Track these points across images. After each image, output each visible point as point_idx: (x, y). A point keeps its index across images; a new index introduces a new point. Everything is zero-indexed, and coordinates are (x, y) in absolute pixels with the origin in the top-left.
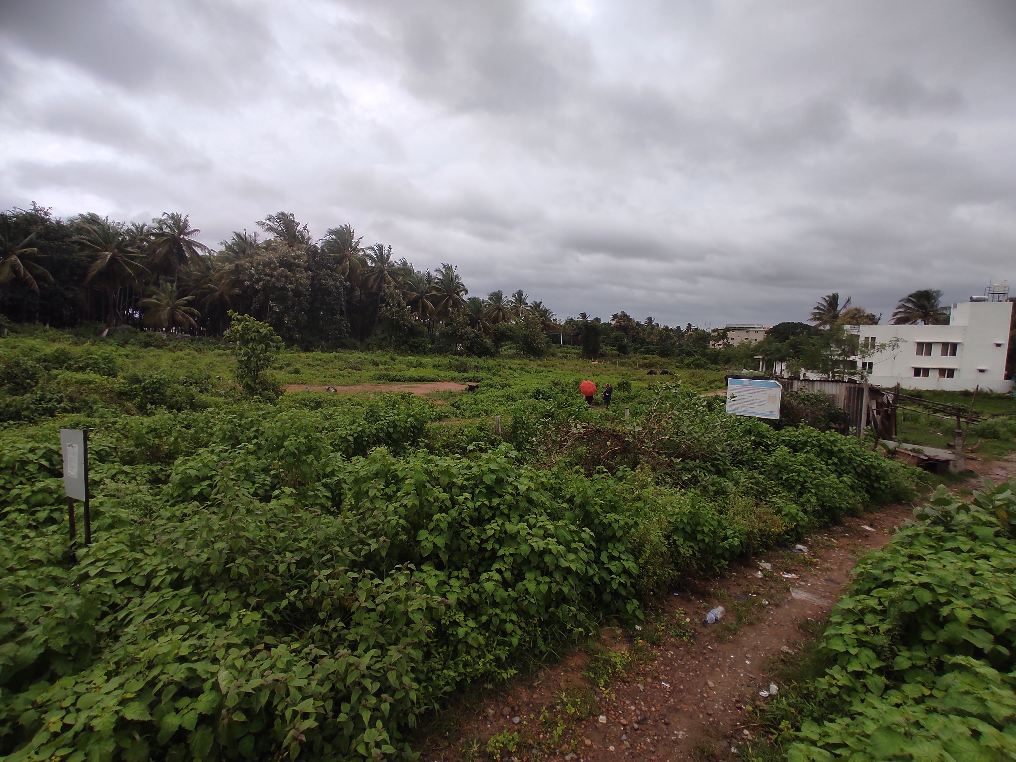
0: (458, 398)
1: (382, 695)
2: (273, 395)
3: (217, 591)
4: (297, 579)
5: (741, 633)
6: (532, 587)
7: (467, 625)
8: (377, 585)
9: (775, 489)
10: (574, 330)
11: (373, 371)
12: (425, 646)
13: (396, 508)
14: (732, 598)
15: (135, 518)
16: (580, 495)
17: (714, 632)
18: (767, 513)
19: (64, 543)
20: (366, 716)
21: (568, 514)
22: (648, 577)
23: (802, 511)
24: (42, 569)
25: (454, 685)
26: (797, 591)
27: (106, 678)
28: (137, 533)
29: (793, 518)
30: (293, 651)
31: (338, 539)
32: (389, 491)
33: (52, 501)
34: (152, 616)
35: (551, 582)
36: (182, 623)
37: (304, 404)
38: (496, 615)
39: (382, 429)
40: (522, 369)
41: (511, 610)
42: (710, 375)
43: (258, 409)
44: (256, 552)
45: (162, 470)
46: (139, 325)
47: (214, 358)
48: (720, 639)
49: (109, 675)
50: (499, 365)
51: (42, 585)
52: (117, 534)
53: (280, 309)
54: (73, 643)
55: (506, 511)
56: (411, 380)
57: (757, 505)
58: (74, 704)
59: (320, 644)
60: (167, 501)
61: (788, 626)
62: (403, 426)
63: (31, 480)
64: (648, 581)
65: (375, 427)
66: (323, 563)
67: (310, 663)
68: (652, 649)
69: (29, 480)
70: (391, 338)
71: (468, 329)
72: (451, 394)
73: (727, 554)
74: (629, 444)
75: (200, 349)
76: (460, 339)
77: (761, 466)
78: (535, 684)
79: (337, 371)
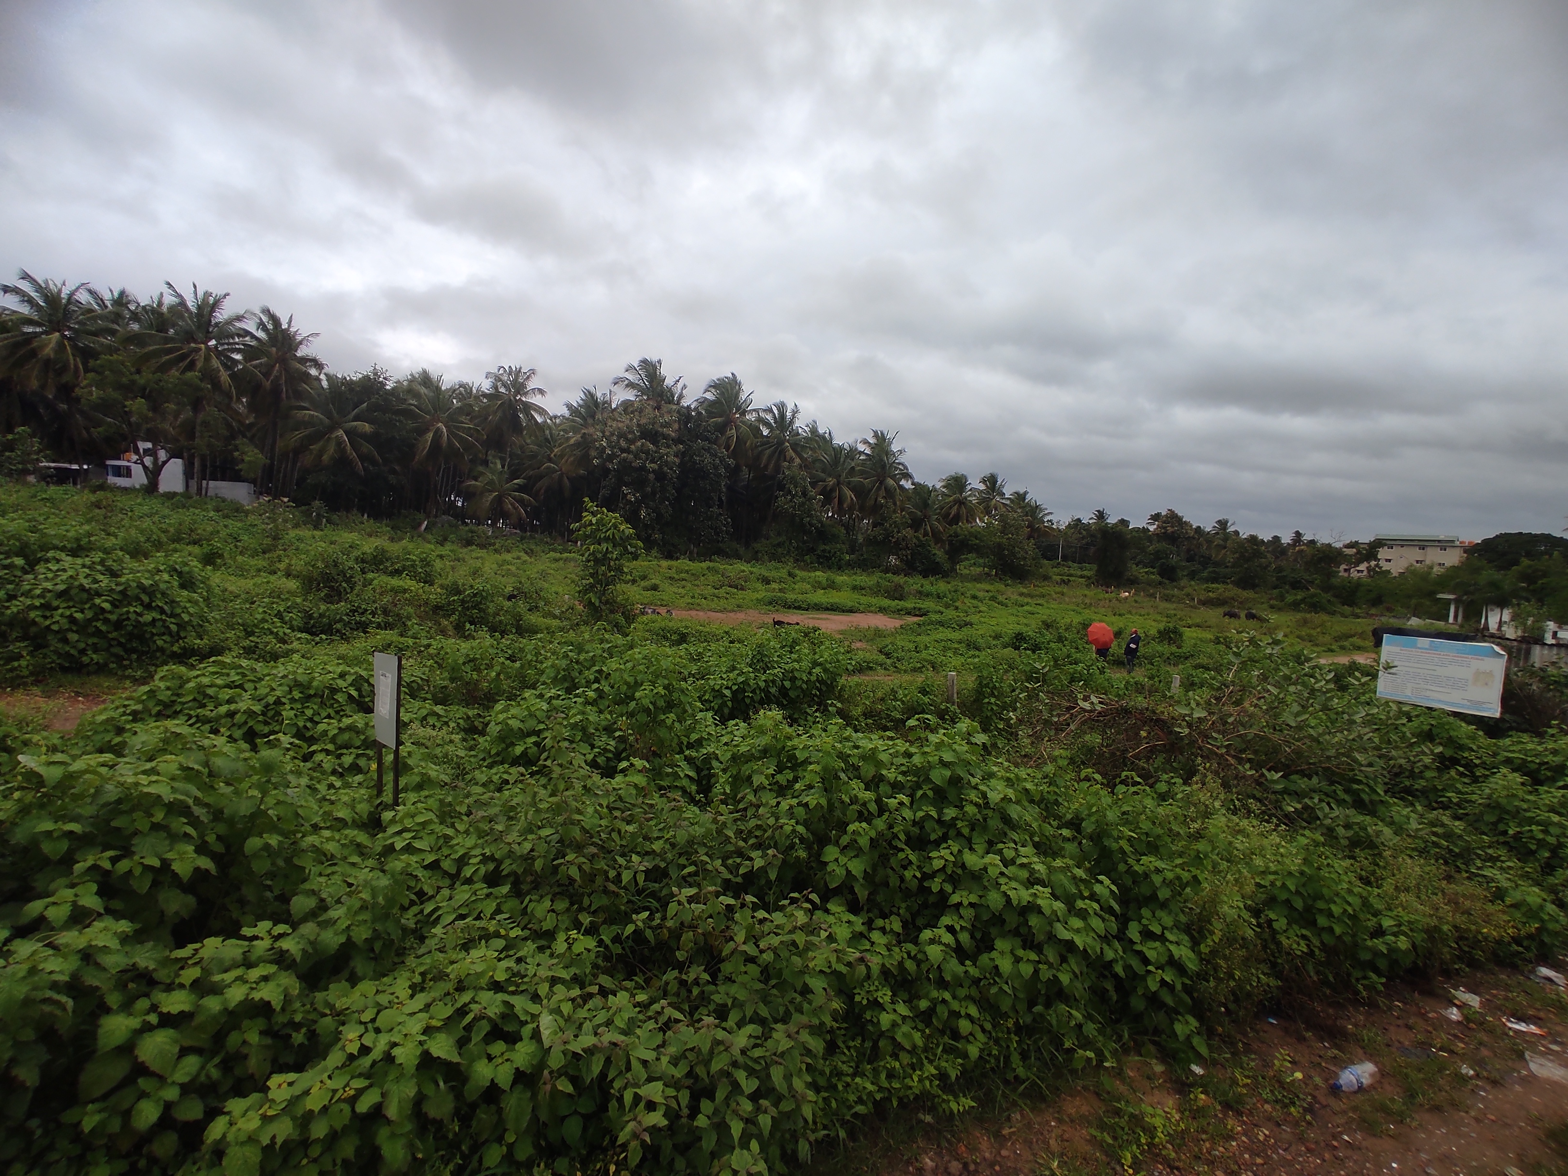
0: (888, 641)
1: (761, 1101)
2: (622, 621)
3: (542, 897)
4: (647, 896)
5: (1414, 1124)
6: (1005, 965)
7: (895, 1010)
8: (762, 921)
9: (1490, 851)
10: (1083, 538)
11: (762, 592)
12: (828, 1032)
13: (791, 807)
14: (1394, 1050)
15: (447, 779)
16: (1093, 819)
17: (1355, 1109)
18: (1472, 897)
19: (370, 800)
20: (736, 1128)
21: (1071, 847)
22: (1219, 980)
23: (1553, 902)
24: (347, 832)
25: (870, 1105)
26: (1542, 1061)
27: (410, 992)
28: (450, 799)
29: (1533, 913)
30: (637, 1005)
31: (705, 845)
32: (781, 778)
33: (358, 743)
34: (462, 917)
35: (1039, 962)
36: (497, 935)
37: (663, 636)
38: (944, 1001)
39: (773, 681)
40: (993, 599)
41: (969, 997)
42: (1338, 625)
43: (602, 641)
44: (593, 850)
45: (479, 715)
46: (461, 515)
47: (548, 564)
48: (1369, 1127)
49: (416, 989)
50: (956, 591)
51: (346, 852)
52: (426, 797)
53: (636, 498)
54: (376, 935)
55: (966, 831)
56: (818, 607)
57: (1449, 878)
58: (373, 1020)
59: (675, 999)
60: (484, 759)
61: (1520, 1128)
62: (805, 678)
63: (340, 713)
64: (1216, 987)
65: (763, 678)
66: (684, 878)
67: (660, 1029)
68: (1226, 1115)
69: (337, 712)
70: (791, 543)
71: (908, 532)
72: (878, 633)
73: (1382, 964)
74: (1182, 738)
75: (532, 550)
76: (896, 548)
77: (1457, 804)
78: (1006, 1132)
79: (710, 590)
